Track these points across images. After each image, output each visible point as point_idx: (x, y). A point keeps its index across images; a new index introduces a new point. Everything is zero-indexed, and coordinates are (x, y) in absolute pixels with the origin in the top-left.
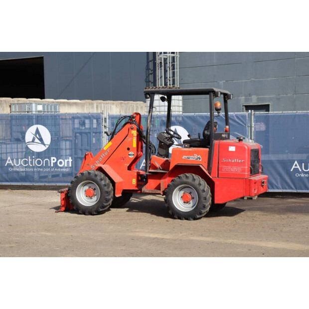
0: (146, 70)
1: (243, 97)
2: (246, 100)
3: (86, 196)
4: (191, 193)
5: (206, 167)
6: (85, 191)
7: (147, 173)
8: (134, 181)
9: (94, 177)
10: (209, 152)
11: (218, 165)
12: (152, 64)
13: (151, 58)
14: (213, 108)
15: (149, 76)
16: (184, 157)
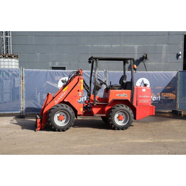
3: (59, 120)
4: (122, 115)
5: (129, 100)
6: (58, 117)
7: (95, 105)
8: (82, 109)
9: (66, 108)
10: (131, 92)
11: (137, 99)
14: (133, 68)
16: (118, 95)
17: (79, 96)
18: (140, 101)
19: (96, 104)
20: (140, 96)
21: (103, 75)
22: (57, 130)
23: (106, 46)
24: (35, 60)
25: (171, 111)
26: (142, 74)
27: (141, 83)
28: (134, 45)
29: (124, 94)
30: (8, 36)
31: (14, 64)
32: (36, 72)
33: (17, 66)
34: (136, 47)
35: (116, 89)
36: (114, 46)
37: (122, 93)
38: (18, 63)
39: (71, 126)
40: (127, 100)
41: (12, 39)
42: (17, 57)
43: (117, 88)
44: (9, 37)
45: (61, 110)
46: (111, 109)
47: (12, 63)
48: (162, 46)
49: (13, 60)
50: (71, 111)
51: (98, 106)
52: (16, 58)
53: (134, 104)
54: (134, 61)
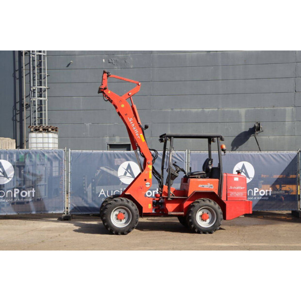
0: (14, 109)
1: (108, 138)
2: (110, 140)
3: (117, 219)
4: (208, 213)
5: (217, 193)
6: (116, 215)
7: (169, 199)
8: (150, 206)
9: (126, 203)
10: (219, 182)
11: (227, 191)
12: (18, 106)
13: (18, 100)
14: (220, 149)
15: (16, 116)
16: (200, 186)
17: (146, 187)
18: (232, 194)
19: (171, 198)
20: (231, 188)
21: (184, 157)
22: (114, 232)
23: (194, 110)
24: (84, 134)
26: (243, 155)
27: (242, 170)
28: (239, 109)
29: (209, 185)
30: (42, 99)
31: (51, 140)
32: (87, 154)
33: (56, 143)
34: (243, 111)
35: (198, 177)
36: (207, 110)
37: (205, 183)
38: (57, 140)
39: (133, 228)
40: (214, 193)
41: (48, 102)
42: (56, 130)
43: (199, 176)
44: (45, 99)
45: (121, 205)
46: (190, 207)
47: (49, 139)
48: (285, 110)
49: (50, 135)
50: (134, 208)
51: (174, 201)
52: (54, 131)
53: (224, 198)
54: (222, 139)
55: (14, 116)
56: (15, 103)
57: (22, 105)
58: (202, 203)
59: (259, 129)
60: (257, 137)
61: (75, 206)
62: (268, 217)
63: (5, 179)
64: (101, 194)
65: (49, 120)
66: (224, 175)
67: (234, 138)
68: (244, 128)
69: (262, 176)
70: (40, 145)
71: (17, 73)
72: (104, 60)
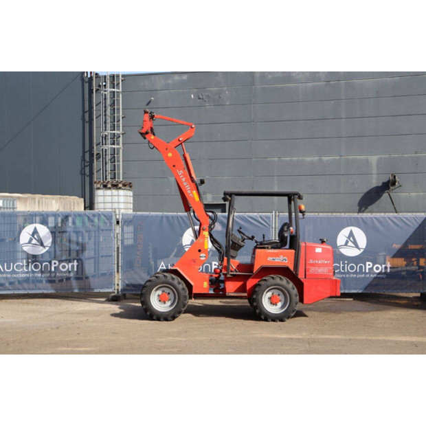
0: (82, 160)
3: (160, 301)
4: (279, 295)
5: (292, 268)
6: (158, 295)
7: (228, 276)
8: (206, 284)
9: (171, 281)
10: (295, 253)
11: (305, 266)
12: (87, 155)
13: (87, 148)
14: (298, 210)
15: (84, 168)
16: (270, 259)
17: (201, 260)
18: (312, 270)
20: (311, 261)
21: (270, 221)
23: (309, 159)
24: (167, 190)
25: (419, 295)
26: (351, 218)
27: (349, 237)
28: (368, 157)
29: (281, 258)
30: (115, 146)
31: (122, 199)
32: (142, 216)
33: (130, 203)
34: (374, 159)
35: (268, 248)
36: (325, 159)
37: (277, 255)
38: (132, 198)
39: (180, 313)
40: (287, 268)
41: (123, 150)
42: (131, 187)
43: (270, 246)
44: (118, 147)
45: (163, 283)
46: (256, 286)
47: (120, 198)
49: (121, 192)
50: (182, 286)
51: (235, 278)
52: (127, 188)
53: (301, 276)
54: (300, 198)
55: (82, 169)
56: (84, 152)
57: (92, 155)
58: (271, 281)
59: (394, 183)
60: (391, 194)
61: (127, 282)
62: (385, 300)
63: (42, 248)
64: (160, 268)
65: (124, 173)
66: (302, 244)
67: (361, 195)
68: (375, 182)
69: (394, 245)
70: (109, 206)
71: (87, 115)
72: (192, 96)
